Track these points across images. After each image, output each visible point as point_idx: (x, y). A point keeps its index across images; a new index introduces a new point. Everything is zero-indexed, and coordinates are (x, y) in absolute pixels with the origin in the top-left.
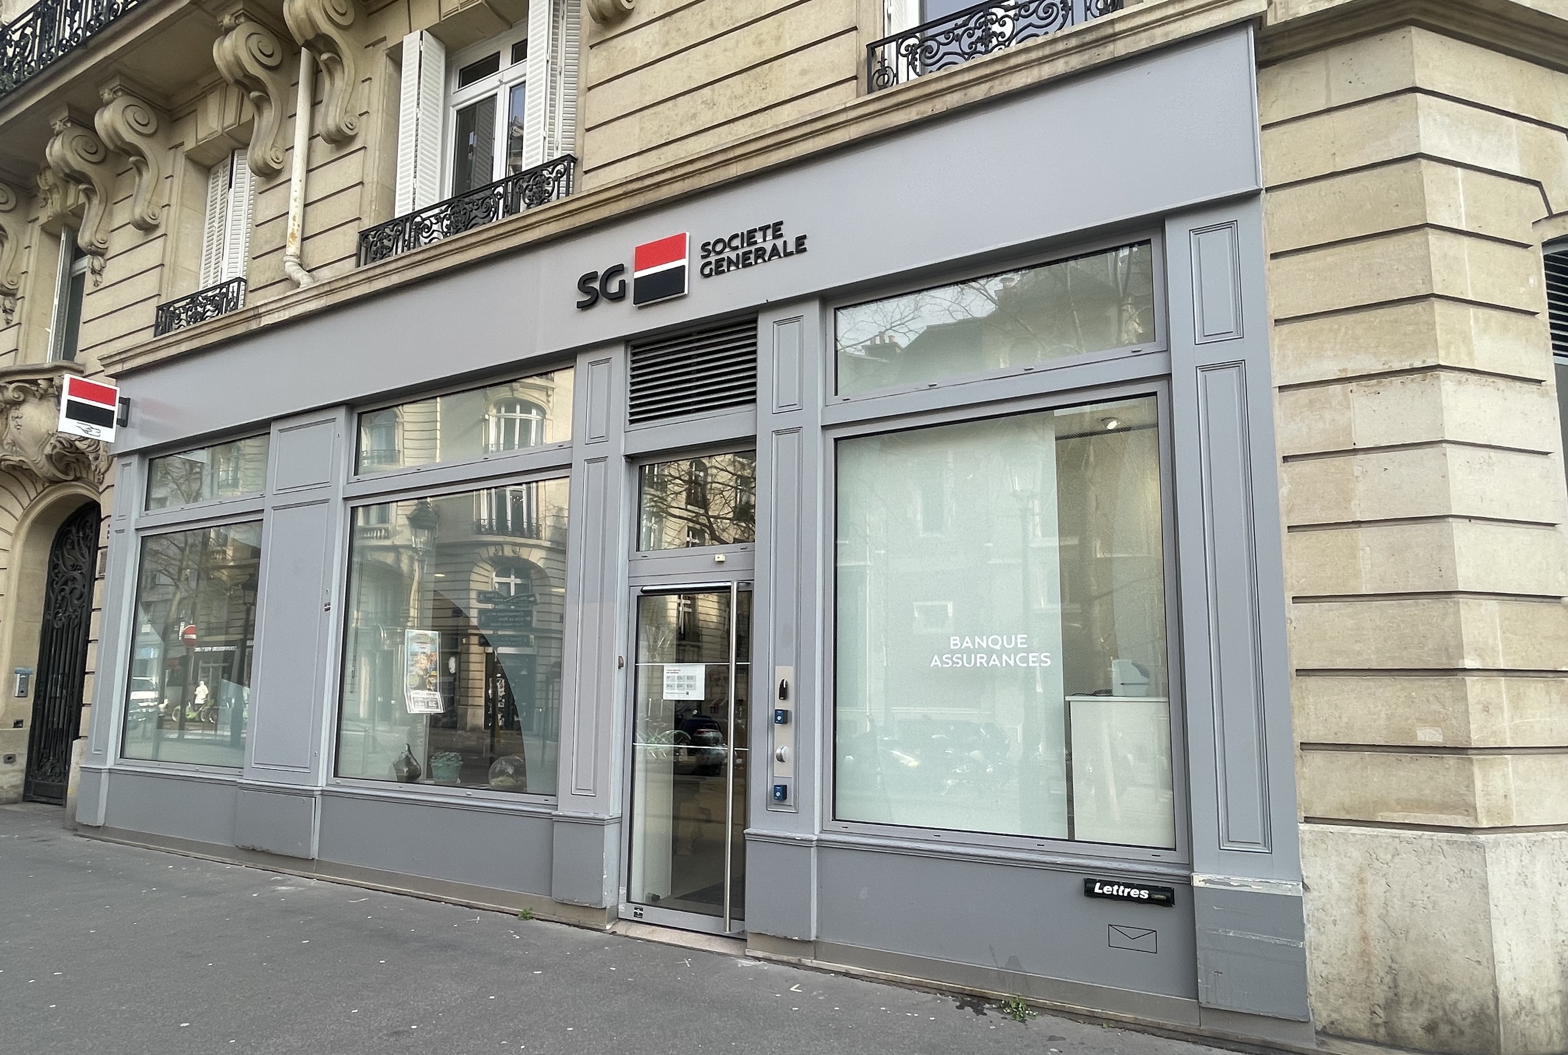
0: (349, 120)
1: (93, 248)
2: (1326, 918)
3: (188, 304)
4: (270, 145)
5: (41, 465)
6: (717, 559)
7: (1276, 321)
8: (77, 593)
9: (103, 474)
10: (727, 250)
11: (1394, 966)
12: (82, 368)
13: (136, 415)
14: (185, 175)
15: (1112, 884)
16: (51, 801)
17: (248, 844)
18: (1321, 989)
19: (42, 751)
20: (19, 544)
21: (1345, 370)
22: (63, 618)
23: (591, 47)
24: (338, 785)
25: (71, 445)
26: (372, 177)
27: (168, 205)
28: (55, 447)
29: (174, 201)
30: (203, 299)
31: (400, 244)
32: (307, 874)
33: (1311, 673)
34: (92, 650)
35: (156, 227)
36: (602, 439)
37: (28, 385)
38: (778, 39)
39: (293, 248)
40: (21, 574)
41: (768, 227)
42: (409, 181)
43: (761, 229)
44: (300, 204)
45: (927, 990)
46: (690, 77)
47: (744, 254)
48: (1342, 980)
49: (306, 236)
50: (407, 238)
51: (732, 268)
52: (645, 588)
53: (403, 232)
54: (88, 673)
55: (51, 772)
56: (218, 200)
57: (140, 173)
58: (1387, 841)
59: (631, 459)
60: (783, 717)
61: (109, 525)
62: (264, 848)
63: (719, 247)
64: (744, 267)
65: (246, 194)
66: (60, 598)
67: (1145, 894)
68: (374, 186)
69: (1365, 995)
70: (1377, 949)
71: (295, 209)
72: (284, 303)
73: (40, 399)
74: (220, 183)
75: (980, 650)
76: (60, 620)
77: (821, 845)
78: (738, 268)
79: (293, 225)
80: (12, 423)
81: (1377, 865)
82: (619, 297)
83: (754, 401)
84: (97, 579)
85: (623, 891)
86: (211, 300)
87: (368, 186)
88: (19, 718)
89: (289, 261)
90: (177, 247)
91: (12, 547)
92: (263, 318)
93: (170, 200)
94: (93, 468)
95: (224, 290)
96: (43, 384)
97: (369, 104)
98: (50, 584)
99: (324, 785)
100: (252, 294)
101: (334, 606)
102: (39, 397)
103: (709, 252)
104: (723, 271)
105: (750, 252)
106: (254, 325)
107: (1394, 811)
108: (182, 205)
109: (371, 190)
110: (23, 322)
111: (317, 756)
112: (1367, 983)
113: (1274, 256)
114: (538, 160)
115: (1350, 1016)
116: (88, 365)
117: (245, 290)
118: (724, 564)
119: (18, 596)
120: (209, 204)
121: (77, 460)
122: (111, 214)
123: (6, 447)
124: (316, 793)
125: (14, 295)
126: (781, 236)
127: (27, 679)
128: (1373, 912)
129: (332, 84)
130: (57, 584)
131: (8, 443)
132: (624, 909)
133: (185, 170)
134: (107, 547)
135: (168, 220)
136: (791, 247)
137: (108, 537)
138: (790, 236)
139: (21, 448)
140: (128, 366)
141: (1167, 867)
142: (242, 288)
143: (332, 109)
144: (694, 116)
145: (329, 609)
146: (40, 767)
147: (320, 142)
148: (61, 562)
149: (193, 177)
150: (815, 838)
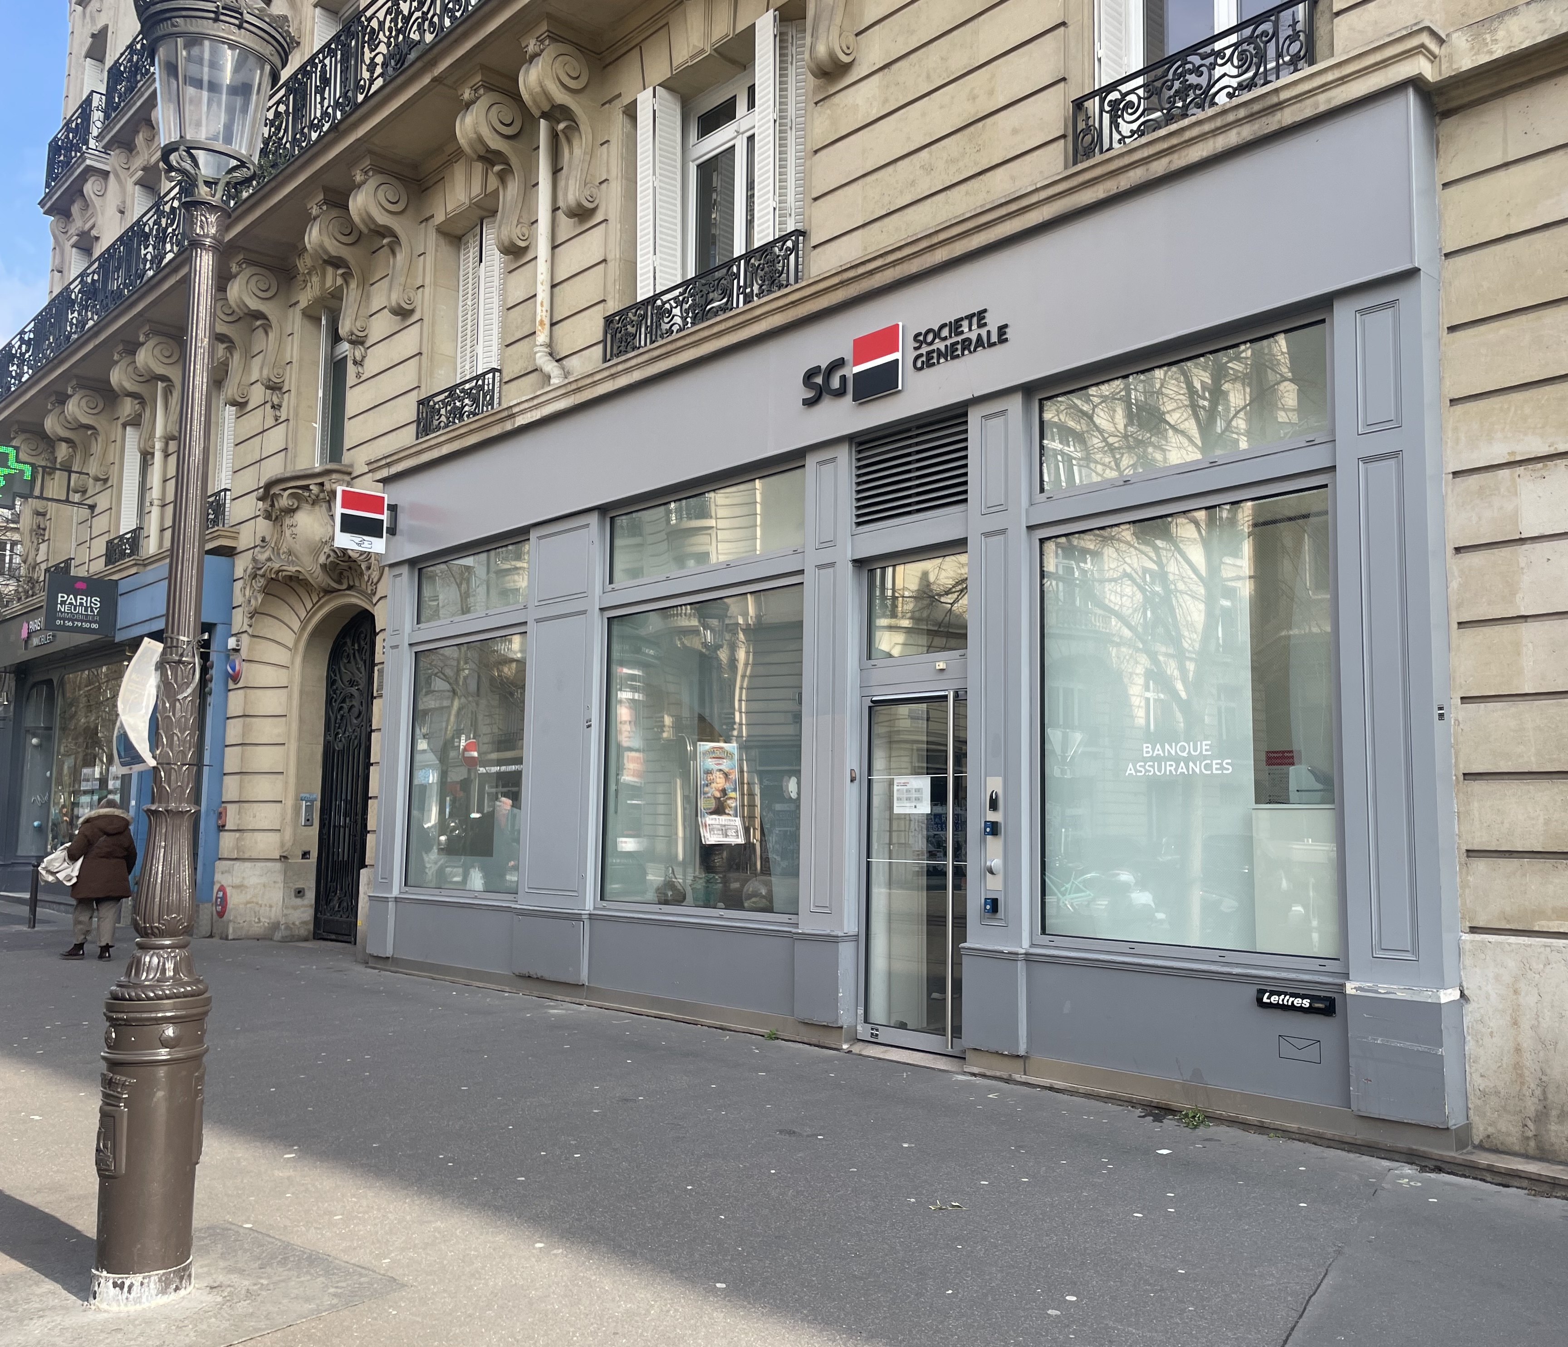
0: (588, 193)
1: (354, 337)
2: (1484, 1030)
3: (446, 398)
4: (515, 222)
5: (315, 575)
6: (938, 668)
7: (1451, 401)
8: (355, 711)
9: (376, 584)
10: (937, 340)
11: (1544, 1078)
12: (350, 470)
13: (403, 522)
14: (436, 251)
15: (1279, 994)
16: (340, 938)
17: (525, 972)
18: (1479, 1102)
19: (329, 884)
20: (298, 660)
21: (1512, 453)
22: (343, 739)
23: (816, 103)
24: (604, 908)
25: (344, 554)
26: (614, 254)
27: (423, 286)
28: (329, 556)
29: (427, 282)
30: (461, 392)
31: (643, 330)
32: (578, 1000)
33: (1478, 777)
34: (374, 773)
35: (412, 311)
36: (830, 544)
37: (300, 492)
38: (991, 93)
39: (542, 337)
40: (302, 693)
41: (973, 315)
42: (649, 258)
43: (967, 317)
44: (547, 287)
45: (1120, 1103)
46: (909, 138)
47: (953, 345)
48: (1497, 1093)
49: (554, 321)
50: (649, 324)
51: (942, 360)
52: (874, 699)
53: (645, 317)
54: (371, 798)
55: (339, 907)
56: (470, 275)
57: (393, 253)
58: (1539, 950)
59: (859, 563)
60: (994, 829)
61: (384, 640)
62: (539, 976)
63: (930, 338)
64: (952, 359)
65: (496, 273)
66: (339, 717)
67: (1306, 1003)
68: (617, 264)
69: (1518, 1109)
70: (1529, 1061)
71: (543, 294)
72: (535, 402)
73: (313, 504)
74: (471, 254)
75: (1170, 758)
76: (341, 741)
77: (1029, 958)
78: (947, 360)
79: (542, 313)
80: (288, 533)
81: (1530, 974)
82: (840, 393)
83: (966, 500)
84: (375, 698)
85: (861, 1011)
86: (468, 393)
87: (611, 264)
88: (307, 849)
89: (540, 351)
90: (433, 332)
91: (293, 663)
92: (517, 419)
93: (424, 281)
94: (366, 578)
95: (480, 382)
96: (315, 489)
97: (608, 171)
98: (329, 701)
99: (592, 908)
100: (507, 386)
101: (595, 723)
102: (311, 502)
103: (921, 343)
104: (934, 364)
105: (957, 343)
106: (508, 426)
107: (1550, 919)
108: (435, 284)
109: (614, 267)
110: (291, 418)
111: (584, 878)
112: (1520, 1097)
113: (1452, 329)
114: (768, 234)
115: (1504, 1130)
116: (355, 466)
117: (500, 381)
118: (945, 672)
119: (300, 716)
120: (461, 278)
121: (350, 568)
122: (368, 297)
123: (283, 557)
124: (584, 917)
125: (280, 389)
126: (985, 324)
127: (312, 806)
128: (1526, 1023)
129: (571, 152)
130: (335, 701)
131: (284, 553)
132: (863, 1031)
133: (437, 245)
134: (383, 663)
135: (424, 302)
136: (994, 338)
137: (384, 653)
138: (993, 323)
139: (296, 557)
140: (395, 469)
141: (1328, 976)
142: (497, 379)
143: (571, 182)
144: (913, 183)
145: (589, 726)
146: (328, 903)
147: (561, 215)
148: (338, 678)
149: (446, 249)
150: (1023, 951)
